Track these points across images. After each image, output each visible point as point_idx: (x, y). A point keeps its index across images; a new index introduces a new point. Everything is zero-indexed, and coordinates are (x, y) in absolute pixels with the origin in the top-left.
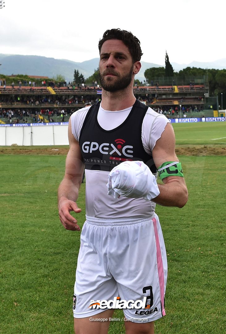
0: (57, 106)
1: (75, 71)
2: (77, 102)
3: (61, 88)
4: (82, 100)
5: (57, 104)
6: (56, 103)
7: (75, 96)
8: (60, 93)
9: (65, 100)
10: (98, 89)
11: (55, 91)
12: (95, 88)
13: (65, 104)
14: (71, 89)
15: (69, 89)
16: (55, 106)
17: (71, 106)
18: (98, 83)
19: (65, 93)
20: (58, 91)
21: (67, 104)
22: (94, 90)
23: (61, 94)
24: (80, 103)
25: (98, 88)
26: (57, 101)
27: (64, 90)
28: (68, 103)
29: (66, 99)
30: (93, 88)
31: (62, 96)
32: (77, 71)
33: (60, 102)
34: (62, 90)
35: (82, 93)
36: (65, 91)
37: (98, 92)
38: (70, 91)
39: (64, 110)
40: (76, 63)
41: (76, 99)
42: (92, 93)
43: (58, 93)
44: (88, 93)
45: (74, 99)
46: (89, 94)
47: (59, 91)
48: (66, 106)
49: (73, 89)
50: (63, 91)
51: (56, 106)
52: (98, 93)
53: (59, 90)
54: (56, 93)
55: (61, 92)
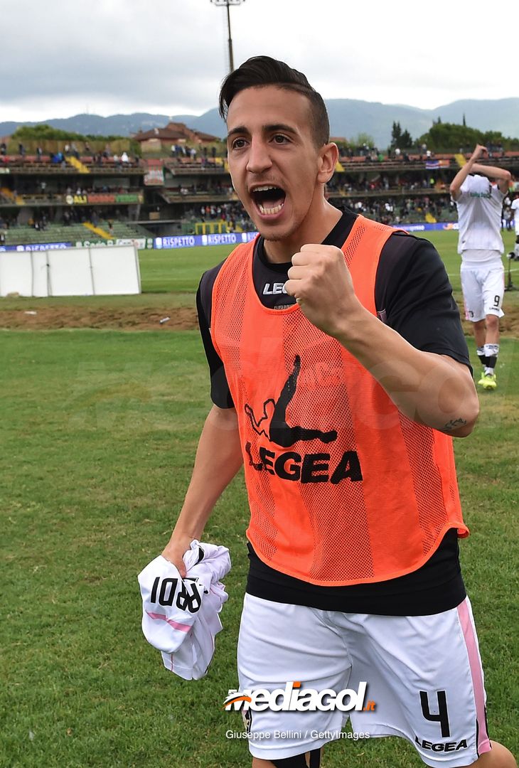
0: (349, 195)
1: (395, 124)
2: (387, 186)
3: (355, 159)
4: (397, 181)
5: (347, 191)
6: (344, 189)
7: (383, 174)
8: (352, 169)
9: (363, 183)
10: (428, 159)
11: (343, 166)
12: (421, 158)
13: (362, 190)
14: (374, 161)
15: (371, 161)
16: (343, 194)
17: (374, 194)
18: (428, 148)
19: (362, 169)
20: (349, 166)
21: (366, 191)
22: (419, 162)
23: (354, 171)
24: (393, 187)
25: (429, 157)
26: (347, 185)
27: (361, 162)
28: (369, 188)
29: (365, 180)
30: (417, 157)
31: (357, 175)
32: (397, 125)
33: (353, 187)
34: (357, 162)
35: (396, 168)
36: (362, 164)
37: (427, 164)
38: (372, 164)
39: (362, 202)
40: (422, 110)
41: (385, 180)
42: (417, 167)
43: (350, 169)
44: (406, 167)
45: (381, 180)
46: (409, 169)
47: (352, 164)
48: (366, 194)
49: (378, 161)
50: (360, 166)
51: (346, 194)
52: (427, 168)
53: (351, 162)
54: (346, 169)
55: (355, 168)
